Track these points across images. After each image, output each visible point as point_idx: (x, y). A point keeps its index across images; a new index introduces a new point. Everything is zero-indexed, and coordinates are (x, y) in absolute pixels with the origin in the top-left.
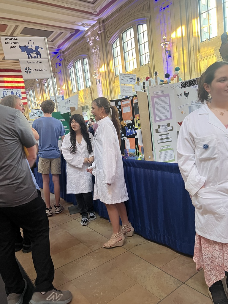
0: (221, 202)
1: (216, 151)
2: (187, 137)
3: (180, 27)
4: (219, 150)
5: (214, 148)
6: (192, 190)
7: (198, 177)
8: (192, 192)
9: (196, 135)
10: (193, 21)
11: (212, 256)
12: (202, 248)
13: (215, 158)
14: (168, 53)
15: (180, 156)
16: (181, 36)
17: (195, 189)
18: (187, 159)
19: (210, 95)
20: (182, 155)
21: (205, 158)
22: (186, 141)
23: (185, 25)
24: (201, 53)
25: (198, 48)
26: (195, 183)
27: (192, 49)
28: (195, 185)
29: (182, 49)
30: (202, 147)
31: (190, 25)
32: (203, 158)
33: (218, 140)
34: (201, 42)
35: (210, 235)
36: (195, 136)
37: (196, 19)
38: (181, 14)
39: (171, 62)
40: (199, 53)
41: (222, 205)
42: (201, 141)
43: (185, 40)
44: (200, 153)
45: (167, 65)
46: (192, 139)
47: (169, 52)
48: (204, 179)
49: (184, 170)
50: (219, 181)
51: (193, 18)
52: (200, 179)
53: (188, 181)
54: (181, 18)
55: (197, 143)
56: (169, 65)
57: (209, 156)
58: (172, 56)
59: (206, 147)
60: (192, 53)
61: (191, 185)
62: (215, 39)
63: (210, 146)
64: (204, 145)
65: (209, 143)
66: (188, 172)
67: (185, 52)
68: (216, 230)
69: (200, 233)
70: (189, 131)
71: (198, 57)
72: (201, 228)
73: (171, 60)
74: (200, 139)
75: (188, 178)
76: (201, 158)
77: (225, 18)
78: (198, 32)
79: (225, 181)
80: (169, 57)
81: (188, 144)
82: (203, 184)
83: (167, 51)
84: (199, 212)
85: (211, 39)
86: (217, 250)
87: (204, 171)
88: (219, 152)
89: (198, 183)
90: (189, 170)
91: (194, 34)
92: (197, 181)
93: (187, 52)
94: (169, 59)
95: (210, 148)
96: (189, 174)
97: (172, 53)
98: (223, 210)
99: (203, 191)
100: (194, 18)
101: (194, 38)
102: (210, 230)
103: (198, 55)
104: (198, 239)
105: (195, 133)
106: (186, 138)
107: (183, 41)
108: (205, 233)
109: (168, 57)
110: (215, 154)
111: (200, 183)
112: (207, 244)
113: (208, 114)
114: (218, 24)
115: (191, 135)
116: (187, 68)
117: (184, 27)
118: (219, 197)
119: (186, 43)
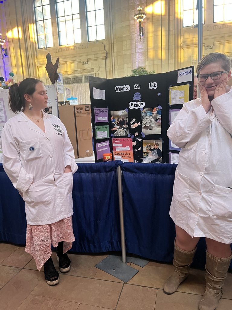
0: (48, 191)
1: (41, 151)
2: (11, 141)
3: (16, 28)
4: (42, 151)
5: (39, 149)
6: (24, 187)
7: (28, 176)
8: (23, 190)
9: (22, 139)
10: (29, 25)
11: (41, 241)
12: (33, 236)
13: (40, 157)
14: (4, 52)
15: (7, 159)
16: (17, 37)
17: (26, 186)
18: (15, 161)
19: (30, 104)
20: (10, 159)
21: (33, 158)
22: (11, 145)
23: (21, 27)
24: (39, 59)
25: (35, 54)
26: (26, 181)
27: (30, 53)
28: (27, 183)
29: (19, 51)
30: (29, 149)
31: (27, 29)
32: (31, 159)
33: (41, 142)
34: (39, 48)
35: (42, 221)
36: (20, 140)
37: (32, 24)
38: (16, 15)
39: (8, 61)
40: (37, 59)
41: (49, 193)
42: (27, 144)
43: (22, 42)
44: (27, 155)
45: (4, 65)
46: (17, 143)
47: (6, 50)
48: (32, 176)
49: (14, 172)
50: (45, 175)
51: (29, 22)
52: (30, 177)
53: (19, 181)
54: (17, 19)
55: (23, 146)
56: (6, 65)
57: (36, 156)
58: (9, 55)
59: (32, 149)
60: (30, 57)
61: (22, 184)
62: (51, 49)
63: (35, 148)
64: (31, 148)
65: (34, 145)
66: (17, 172)
67: (23, 54)
68: (46, 215)
69: (33, 223)
70: (14, 136)
71: (37, 63)
72: (33, 219)
73: (8, 59)
74: (26, 143)
75: (18, 178)
76: (28, 159)
77: (59, 32)
78: (35, 38)
79: (49, 174)
80: (6, 56)
81: (14, 148)
82: (32, 181)
83: (3, 50)
84: (30, 206)
85: (47, 49)
86: (46, 234)
87: (31, 170)
88: (43, 152)
89: (29, 181)
90: (18, 171)
91: (31, 39)
92: (28, 179)
93: (25, 56)
94: (6, 58)
95: (36, 149)
96: (19, 174)
97: (9, 52)
98: (50, 197)
99: (33, 185)
100: (31, 23)
101: (31, 43)
102: (41, 217)
103: (36, 61)
104: (30, 230)
105: (20, 138)
106: (11, 143)
107: (21, 43)
108: (37, 221)
109: (4, 56)
110: (40, 154)
111: (30, 180)
112: (37, 232)
113: (27, 121)
114: (53, 36)
115: (16, 139)
116: (26, 71)
117: (20, 29)
118: (46, 188)
119: (23, 46)
